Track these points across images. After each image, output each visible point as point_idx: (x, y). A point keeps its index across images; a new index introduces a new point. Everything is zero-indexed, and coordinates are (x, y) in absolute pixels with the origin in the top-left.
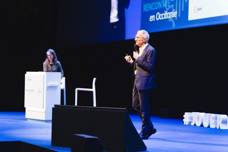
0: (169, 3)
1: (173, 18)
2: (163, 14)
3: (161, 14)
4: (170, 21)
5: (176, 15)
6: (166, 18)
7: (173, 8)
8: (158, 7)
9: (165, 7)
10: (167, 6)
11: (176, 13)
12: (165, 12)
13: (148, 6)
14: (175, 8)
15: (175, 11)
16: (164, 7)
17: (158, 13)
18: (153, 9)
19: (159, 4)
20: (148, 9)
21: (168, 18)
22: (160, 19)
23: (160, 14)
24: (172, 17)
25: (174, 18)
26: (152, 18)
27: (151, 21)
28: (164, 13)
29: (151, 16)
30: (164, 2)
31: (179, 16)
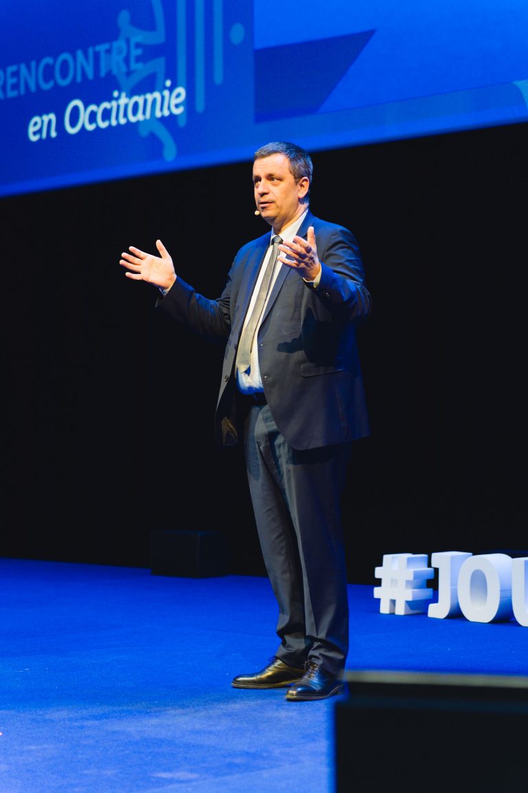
0: (136, 52)
1: (163, 119)
2: (105, 105)
3: (93, 107)
4: (144, 132)
5: (177, 106)
6: (123, 121)
7: (161, 75)
8: (75, 76)
9: (115, 72)
10: (124, 69)
11: (178, 95)
12: (116, 94)
13: (16, 74)
14: (171, 73)
15: (171, 89)
16: (109, 74)
17: (77, 103)
18: (47, 86)
19: (81, 64)
20: (15, 87)
21: (133, 119)
22: (90, 127)
23: (86, 106)
24: (158, 114)
25: (170, 121)
26: (39, 126)
27: (34, 138)
28: (110, 98)
29: (36, 119)
30: (109, 51)
31: (200, 106)
